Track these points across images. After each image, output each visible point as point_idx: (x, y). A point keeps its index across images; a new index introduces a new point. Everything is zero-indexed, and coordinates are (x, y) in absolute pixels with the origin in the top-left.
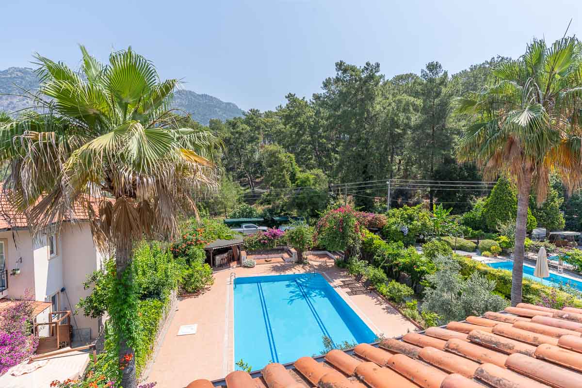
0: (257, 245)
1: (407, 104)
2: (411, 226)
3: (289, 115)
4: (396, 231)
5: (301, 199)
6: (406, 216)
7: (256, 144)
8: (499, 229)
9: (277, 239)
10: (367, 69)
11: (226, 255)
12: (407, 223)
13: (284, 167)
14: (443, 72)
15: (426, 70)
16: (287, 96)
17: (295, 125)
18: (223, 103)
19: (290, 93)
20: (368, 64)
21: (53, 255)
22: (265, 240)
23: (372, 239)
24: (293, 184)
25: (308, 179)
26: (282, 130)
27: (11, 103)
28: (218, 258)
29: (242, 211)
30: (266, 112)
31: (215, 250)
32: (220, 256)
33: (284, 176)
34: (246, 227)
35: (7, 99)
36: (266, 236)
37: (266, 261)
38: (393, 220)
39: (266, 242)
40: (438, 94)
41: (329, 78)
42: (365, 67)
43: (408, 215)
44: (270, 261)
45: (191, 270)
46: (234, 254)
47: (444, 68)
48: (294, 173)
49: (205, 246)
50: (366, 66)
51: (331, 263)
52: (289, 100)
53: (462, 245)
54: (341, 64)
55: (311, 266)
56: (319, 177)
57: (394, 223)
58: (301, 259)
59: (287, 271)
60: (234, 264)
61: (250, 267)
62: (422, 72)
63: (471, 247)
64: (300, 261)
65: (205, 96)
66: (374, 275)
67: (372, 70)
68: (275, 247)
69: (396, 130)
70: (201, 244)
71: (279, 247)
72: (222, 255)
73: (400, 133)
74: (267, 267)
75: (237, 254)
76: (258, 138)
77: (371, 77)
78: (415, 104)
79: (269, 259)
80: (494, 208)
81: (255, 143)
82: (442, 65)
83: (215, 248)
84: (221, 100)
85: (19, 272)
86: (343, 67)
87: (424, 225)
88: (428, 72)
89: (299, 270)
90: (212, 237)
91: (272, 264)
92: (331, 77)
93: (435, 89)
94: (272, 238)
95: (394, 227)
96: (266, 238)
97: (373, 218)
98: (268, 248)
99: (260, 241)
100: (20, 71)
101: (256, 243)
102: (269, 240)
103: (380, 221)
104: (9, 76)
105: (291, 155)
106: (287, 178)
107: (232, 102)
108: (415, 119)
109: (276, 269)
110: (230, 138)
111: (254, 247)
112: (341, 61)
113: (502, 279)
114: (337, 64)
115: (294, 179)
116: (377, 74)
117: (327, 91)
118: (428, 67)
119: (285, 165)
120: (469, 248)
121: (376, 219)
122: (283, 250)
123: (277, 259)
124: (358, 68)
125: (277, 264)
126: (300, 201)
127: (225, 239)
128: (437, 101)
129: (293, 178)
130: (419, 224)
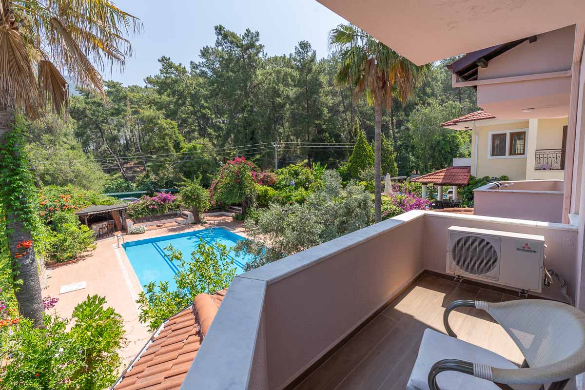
0: (145, 212)
1: (286, 74)
2: (298, 180)
3: (165, 82)
4: (285, 185)
5: (190, 167)
6: (292, 172)
7: (123, 118)
8: (360, 175)
9: (169, 204)
10: (248, 36)
11: (105, 224)
12: (294, 178)
13: (166, 134)
14: (313, 51)
15: (299, 48)
16: (160, 59)
17: (174, 93)
19: (164, 57)
20: (248, 31)
22: (154, 205)
23: (266, 191)
24: (179, 153)
25: (195, 148)
26: (157, 100)
28: (95, 228)
29: (116, 187)
30: (129, 87)
31: (91, 215)
32: (97, 225)
33: (166, 144)
36: (155, 201)
37: (158, 226)
38: (282, 177)
39: (156, 207)
40: (310, 71)
41: (207, 47)
42: (245, 33)
43: (294, 171)
45: (61, 236)
46: (117, 223)
47: (313, 47)
48: (178, 141)
49: (76, 212)
50: (247, 33)
51: (229, 219)
52: (163, 65)
54: (221, 28)
55: (210, 224)
56: (206, 147)
57: (283, 180)
58: (198, 218)
59: (184, 230)
60: (118, 233)
61: (139, 233)
62: (295, 49)
64: (198, 221)
67: (252, 38)
68: (167, 212)
69: (277, 99)
71: (171, 213)
72: (100, 224)
73: (280, 102)
74: (161, 231)
75: (120, 222)
76: (124, 111)
77: (252, 45)
78: (292, 75)
79: (161, 225)
80: (356, 162)
81: (121, 116)
82: (311, 45)
83: (92, 213)
86: (223, 32)
87: (307, 178)
88: (300, 50)
90: (84, 203)
91: (166, 228)
92: (209, 46)
93: (307, 66)
94: (163, 203)
95: (283, 182)
96: (154, 203)
98: (159, 214)
99: (147, 207)
101: (143, 209)
102: (159, 205)
103: (271, 178)
105: (172, 122)
106: (171, 145)
108: (292, 92)
109: (172, 230)
110: (85, 109)
111: (141, 214)
112: (220, 25)
114: (216, 28)
115: (178, 148)
116: (257, 43)
117: (205, 60)
118: (300, 45)
119: (167, 131)
121: (268, 177)
122: (176, 215)
123: (171, 223)
124: (238, 35)
125: (171, 227)
126: (188, 169)
127: (101, 204)
128: (309, 77)
129: (177, 146)
130: (304, 177)
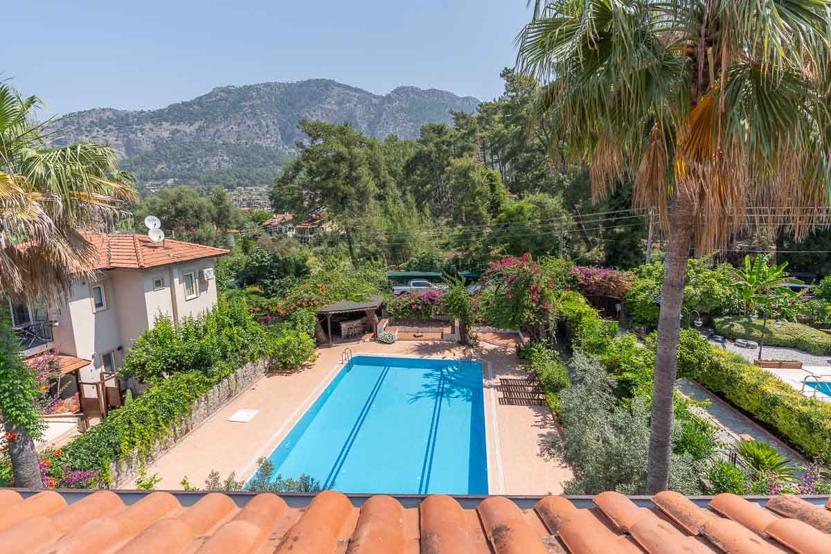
0: (407, 312)
4: (644, 302)
9: (436, 305)
11: (357, 323)
18: (458, 98)
21: (100, 309)
22: (419, 305)
24: (494, 220)
25: (521, 210)
27: (218, 130)
28: (344, 326)
32: (348, 323)
34: (415, 285)
35: (213, 127)
36: (420, 299)
37: (415, 336)
38: (644, 283)
39: (420, 308)
44: (420, 336)
48: (497, 202)
49: (319, 309)
53: (799, 340)
55: (479, 351)
57: (646, 288)
58: (465, 337)
59: (435, 354)
60: (368, 337)
61: (386, 343)
63: (819, 346)
64: (464, 341)
65: (432, 92)
66: (548, 377)
68: (432, 316)
70: (314, 305)
72: (351, 323)
74: (411, 345)
79: (420, 334)
83: (333, 313)
84: (455, 94)
85: (57, 324)
89: (456, 354)
91: (420, 342)
94: (429, 303)
95: (642, 296)
96: (420, 302)
97: (605, 278)
98: (423, 317)
99: (410, 306)
100: (223, 91)
101: (405, 308)
102: (426, 305)
103: (617, 282)
104: (214, 99)
107: (473, 96)
109: (423, 349)
111: (403, 314)
113: (804, 420)
115: (496, 211)
120: (815, 347)
121: (610, 279)
123: (432, 335)
125: (427, 342)
127: (354, 300)
129: (495, 207)
